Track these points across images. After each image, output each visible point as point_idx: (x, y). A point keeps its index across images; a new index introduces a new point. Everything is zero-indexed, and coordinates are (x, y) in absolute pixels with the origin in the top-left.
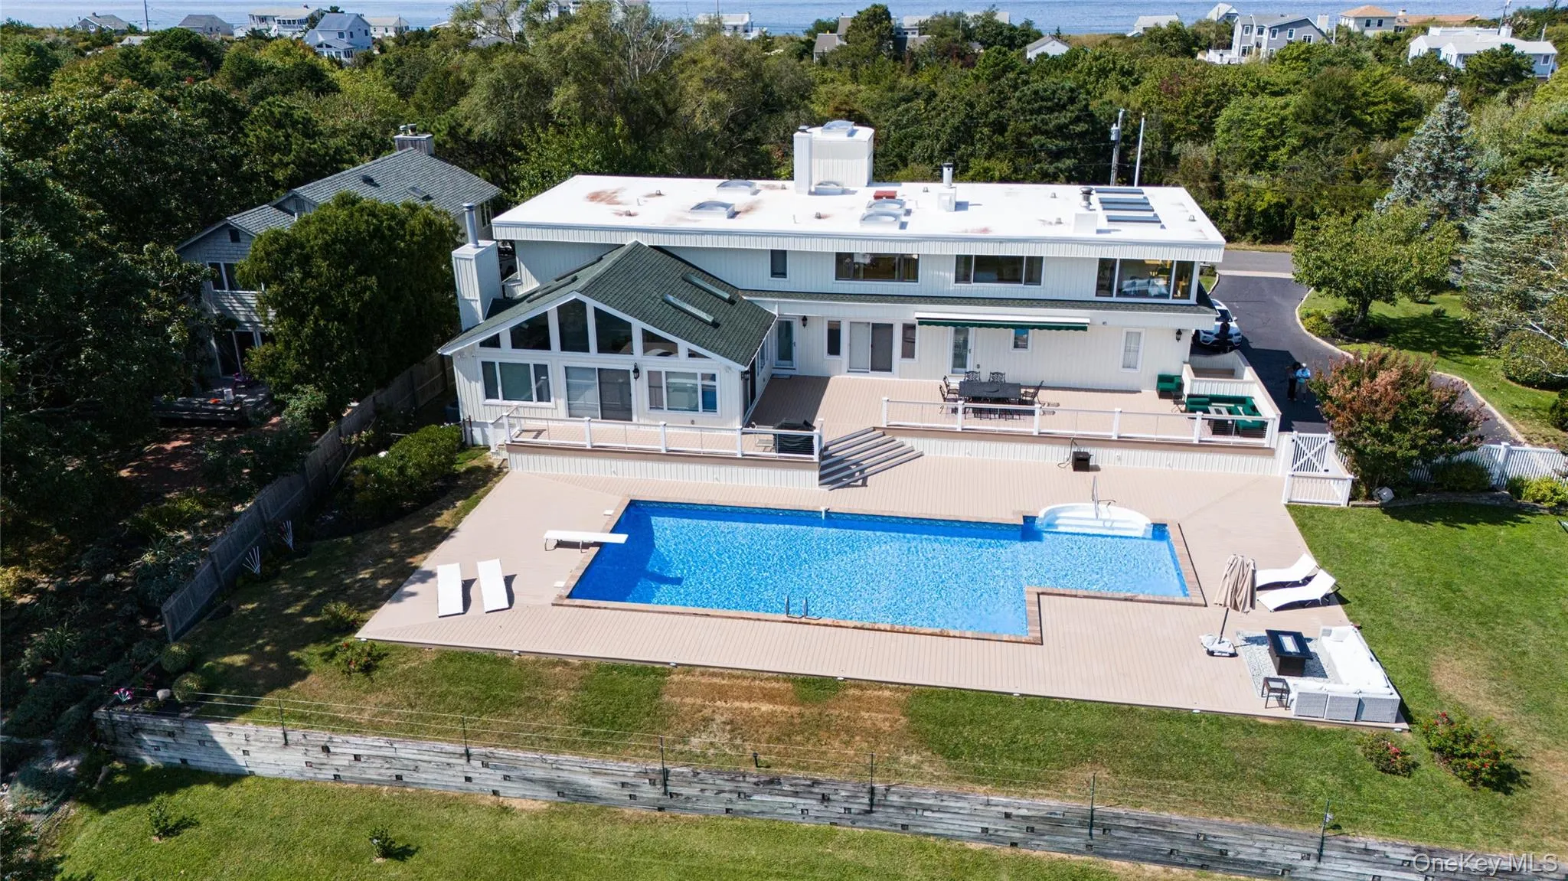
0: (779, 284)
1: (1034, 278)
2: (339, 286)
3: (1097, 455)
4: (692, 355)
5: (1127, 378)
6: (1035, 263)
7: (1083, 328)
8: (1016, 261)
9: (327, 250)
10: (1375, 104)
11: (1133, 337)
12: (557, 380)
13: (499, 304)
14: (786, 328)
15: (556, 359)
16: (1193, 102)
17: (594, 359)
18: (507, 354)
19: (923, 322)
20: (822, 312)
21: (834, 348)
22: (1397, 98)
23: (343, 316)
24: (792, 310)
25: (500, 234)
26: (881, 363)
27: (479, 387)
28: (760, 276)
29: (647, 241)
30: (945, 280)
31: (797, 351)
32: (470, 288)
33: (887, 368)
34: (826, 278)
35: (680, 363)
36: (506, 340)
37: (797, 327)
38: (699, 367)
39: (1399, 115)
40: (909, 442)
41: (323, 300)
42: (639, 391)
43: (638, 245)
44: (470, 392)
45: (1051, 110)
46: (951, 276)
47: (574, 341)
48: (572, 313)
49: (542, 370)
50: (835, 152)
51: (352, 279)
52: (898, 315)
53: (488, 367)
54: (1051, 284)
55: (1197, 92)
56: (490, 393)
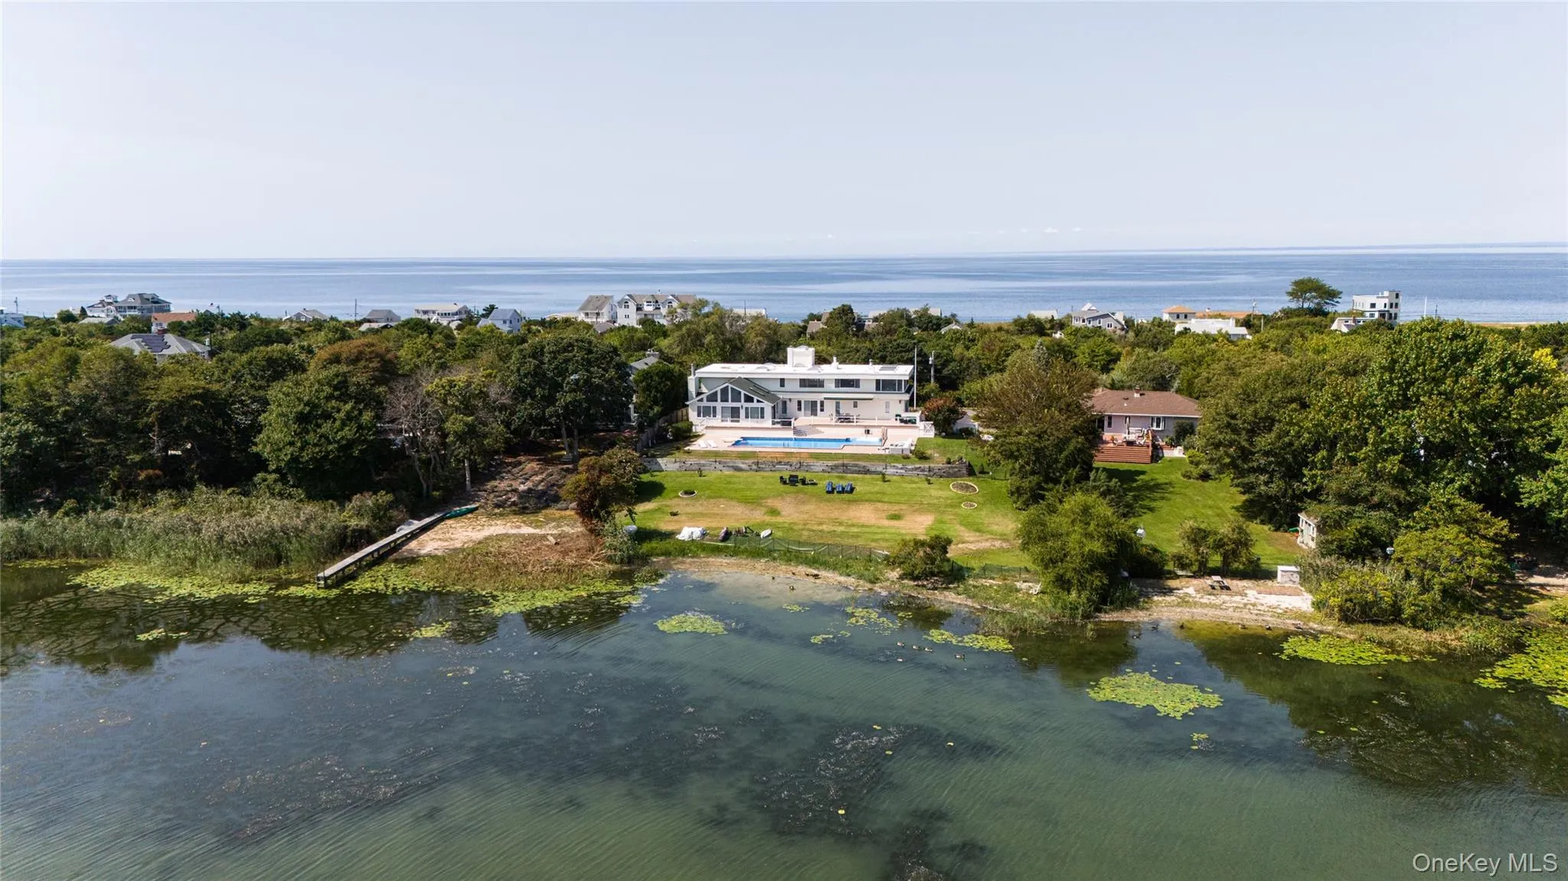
0: (782, 389)
1: (858, 386)
2: (660, 384)
3: (872, 430)
4: (758, 401)
5: (887, 415)
6: (858, 381)
7: (871, 399)
8: (853, 380)
9: (657, 374)
10: (1097, 356)
11: (887, 405)
12: (719, 411)
13: (699, 394)
14: (784, 403)
15: (719, 405)
16: (999, 354)
17: (730, 404)
18: (705, 403)
19: (825, 399)
20: (796, 397)
21: (800, 409)
22: (1108, 353)
23: (661, 392)
24: (787, 396)
25: (697, 375)
26: (814, 413)
27: (696, 413)
28: (776, 386)
29: (743, 376)
30: (832, 386)
31: (788, 411)
32: (692, 387)
33: (816, 415)
34: (796, 387)
35: (755, 404)
36: (705, 399)
37: (788, 402)
38: (760, 405)
39: (1110, 362)
40: (820, 429)
41: (656, 388)
42: (742, 413)
43: (740, 378)
44: (693, 415)
45: (905, 352)
46: (834, 385)
47: (724, 400)
48: (725, 391)
49: (715, 408)
50: (800, 354)
51: (664, 382)
52: (819, 397)
53: (699, 408)
54: (863, 387)
55: (1001, 349)
56: (699, 415)
